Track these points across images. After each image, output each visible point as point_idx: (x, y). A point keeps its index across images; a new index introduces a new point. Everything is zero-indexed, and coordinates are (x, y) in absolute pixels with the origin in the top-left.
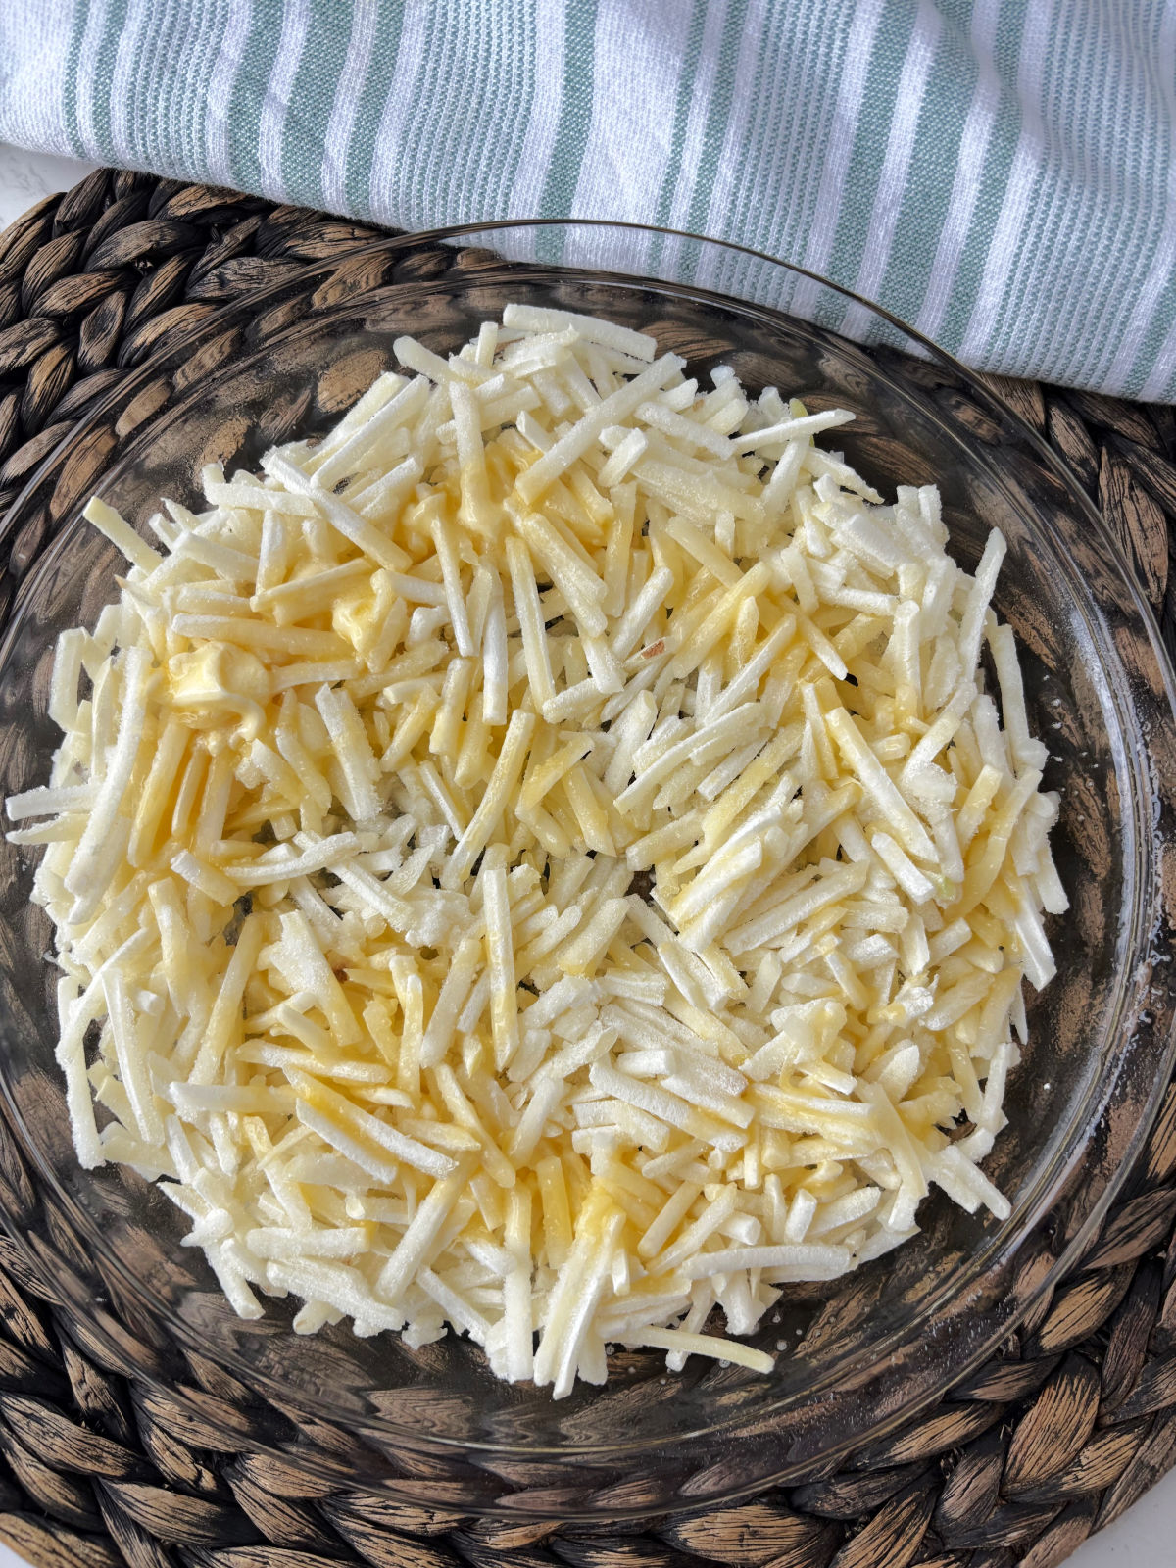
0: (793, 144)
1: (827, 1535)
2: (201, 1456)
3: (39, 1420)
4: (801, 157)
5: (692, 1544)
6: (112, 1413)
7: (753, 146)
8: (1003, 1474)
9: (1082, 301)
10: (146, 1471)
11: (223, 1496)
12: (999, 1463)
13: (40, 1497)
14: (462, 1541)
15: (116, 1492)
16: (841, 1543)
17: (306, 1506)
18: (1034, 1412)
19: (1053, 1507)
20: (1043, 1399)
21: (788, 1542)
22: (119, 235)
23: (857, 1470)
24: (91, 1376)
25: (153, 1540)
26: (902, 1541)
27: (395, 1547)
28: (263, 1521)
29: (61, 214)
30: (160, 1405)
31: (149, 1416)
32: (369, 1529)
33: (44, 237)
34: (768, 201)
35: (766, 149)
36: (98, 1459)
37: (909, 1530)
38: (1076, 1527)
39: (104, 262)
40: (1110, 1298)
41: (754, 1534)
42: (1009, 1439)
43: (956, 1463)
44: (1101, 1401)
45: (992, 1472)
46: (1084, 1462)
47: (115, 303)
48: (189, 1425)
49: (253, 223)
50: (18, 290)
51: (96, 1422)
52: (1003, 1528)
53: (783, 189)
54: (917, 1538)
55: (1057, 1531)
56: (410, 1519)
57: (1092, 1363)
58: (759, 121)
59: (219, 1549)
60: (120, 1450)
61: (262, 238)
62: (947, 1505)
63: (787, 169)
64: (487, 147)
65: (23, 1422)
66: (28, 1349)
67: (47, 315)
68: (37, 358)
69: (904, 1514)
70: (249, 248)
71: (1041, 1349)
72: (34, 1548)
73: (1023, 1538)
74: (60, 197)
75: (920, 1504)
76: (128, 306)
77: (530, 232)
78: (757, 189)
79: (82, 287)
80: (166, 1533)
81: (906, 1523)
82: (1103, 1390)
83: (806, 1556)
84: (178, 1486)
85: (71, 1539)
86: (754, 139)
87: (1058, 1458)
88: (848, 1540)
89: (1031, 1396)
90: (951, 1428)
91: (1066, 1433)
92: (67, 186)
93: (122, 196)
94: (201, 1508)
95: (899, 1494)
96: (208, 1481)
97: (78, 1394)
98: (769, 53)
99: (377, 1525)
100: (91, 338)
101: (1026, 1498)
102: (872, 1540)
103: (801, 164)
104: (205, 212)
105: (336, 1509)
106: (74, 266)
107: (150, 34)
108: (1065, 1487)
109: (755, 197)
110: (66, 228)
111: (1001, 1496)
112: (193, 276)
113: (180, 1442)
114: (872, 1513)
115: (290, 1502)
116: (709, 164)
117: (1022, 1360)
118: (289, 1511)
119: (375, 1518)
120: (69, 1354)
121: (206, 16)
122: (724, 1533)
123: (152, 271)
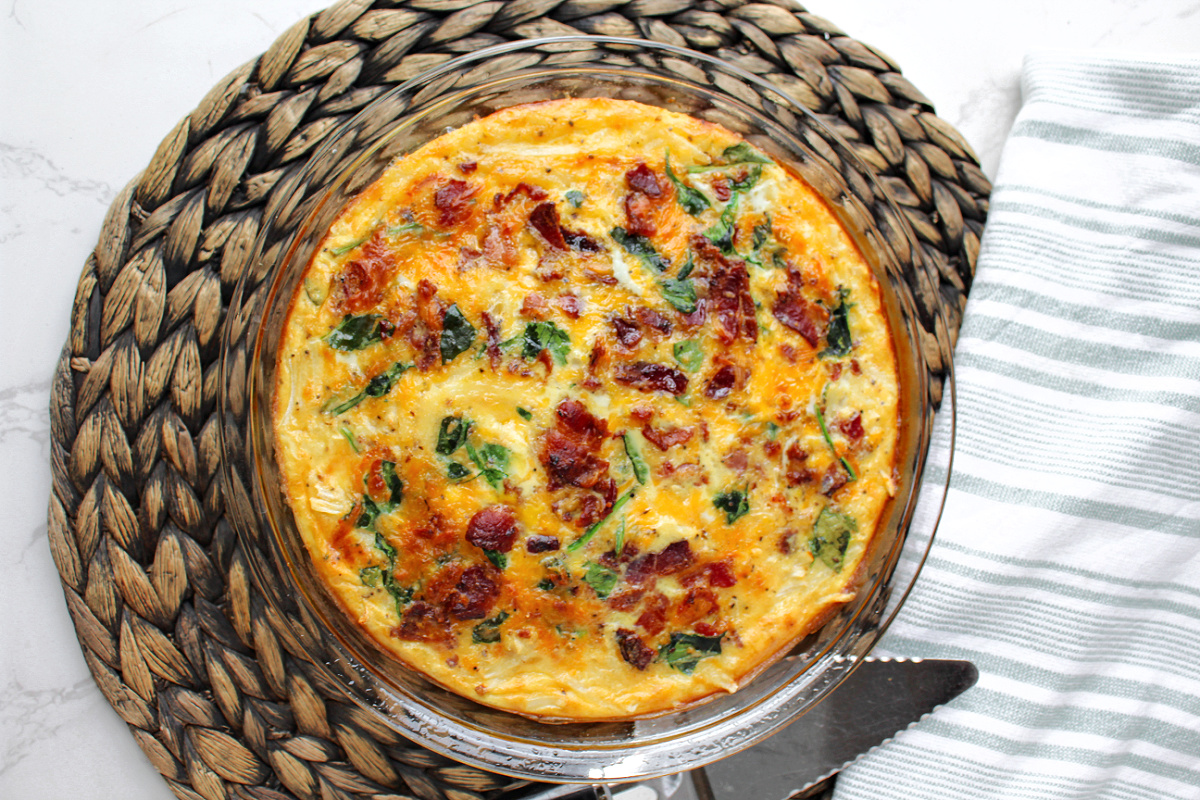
0: (974, 617)
1: (167, 622)
2: (219, 253)
3: (242, 156)
4: (968, 622)
5: (165, 543)
6: (245, 199)
7: (975, 597)
8: (202, 727)
9: (885, 782)
10: (211, 217)
11: (195, 265)
12: (210, 724)
13: (196, 156)
14: (166, 407)
15: (198, 200)
16: (164, 631)
17: (191, 314)
18: (238, 745)
19: (182, 756)
20: (246, 750)
21: (166, 599)
22: (953, 202)
23: (203, 641)
24: (267, 187)
25: (171, 223)
26: (165, 666)
27: (165, 367)
28: (181, 288)
29: (967, 167)
30: (248, 228)
31: (243, 220)
32: (176, 352)
33: (953, 157)
34: (946, 605)
35: (973, 603)
36: (219, 191)
37: (171, 671)
38: (171, 770)
39: (937, 193)
40: (303, 792)
41: (171, 580)
42: (222, 730)
43: (209, 699)
44: (242, 785)
45: (205, 720)
46: (209, 774)
47: (912, 200)
48: (238, 246)
49: (959, 285)
50: (921, 141)
51: (241, 189)
52: (172, 725)
53: (951, 613)
54: (167, 676)
55: (170, 757)
56: (182, 376)
57: (266, 780)
58: (988, 599)
59: (164, 263)
60: (223, 204)
61: (950, 290)
62: (185, 693)
63: (962, 615)
64: (987, 439)
65: (241, 146)
66: (282, 150)
67: (905, 158)
68: (880, 152)
69: (180, 669)
70: (944, 282)
71: (273, 750)
72: (169, 153)
73: (166, 737)
74: (977, 165)
75: (185, 678)
76: (910, 208)
77: (945, 464)
78: (952, 599)
79: (922, 180)
80: (175, 231)
81: (175, 669)
82: (250, 786)
83: (158, 610)
84: (202, 238)
85: (173, 175)
86: (979, 597)
87: (212, 758)
88: (165, 634)
89: (247, 744)
90: (229, 697)
91: (226, 764)
92: (985, 169)
93: (978, 205)
94: (188, 252)
95: (190, 665)
96: (204, 256)
97: (257, 179)
98: (1025, 603)
99: (178, 357)
100: (893, 186)
101: (187, 741)
102: (167, 649)
103: (964, 622)
104: (966, 257)
105: (187, 332)
106: (934, 174)
107: (1059, 240)
108: (194, 762)
109: (948, 598)
110: (959, 169)
111: (189, 724)
112: (928, 247)
113: (228, 240)
114: (181, 650)
115: (193, 305)
116: (968, 572)
117: (267, 740)
118: (187, 305)
119: (183, 356)
120: (280, 173)
121: (1068, 273)
122: (172, 563)
123: (931, 220)
